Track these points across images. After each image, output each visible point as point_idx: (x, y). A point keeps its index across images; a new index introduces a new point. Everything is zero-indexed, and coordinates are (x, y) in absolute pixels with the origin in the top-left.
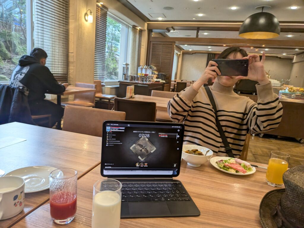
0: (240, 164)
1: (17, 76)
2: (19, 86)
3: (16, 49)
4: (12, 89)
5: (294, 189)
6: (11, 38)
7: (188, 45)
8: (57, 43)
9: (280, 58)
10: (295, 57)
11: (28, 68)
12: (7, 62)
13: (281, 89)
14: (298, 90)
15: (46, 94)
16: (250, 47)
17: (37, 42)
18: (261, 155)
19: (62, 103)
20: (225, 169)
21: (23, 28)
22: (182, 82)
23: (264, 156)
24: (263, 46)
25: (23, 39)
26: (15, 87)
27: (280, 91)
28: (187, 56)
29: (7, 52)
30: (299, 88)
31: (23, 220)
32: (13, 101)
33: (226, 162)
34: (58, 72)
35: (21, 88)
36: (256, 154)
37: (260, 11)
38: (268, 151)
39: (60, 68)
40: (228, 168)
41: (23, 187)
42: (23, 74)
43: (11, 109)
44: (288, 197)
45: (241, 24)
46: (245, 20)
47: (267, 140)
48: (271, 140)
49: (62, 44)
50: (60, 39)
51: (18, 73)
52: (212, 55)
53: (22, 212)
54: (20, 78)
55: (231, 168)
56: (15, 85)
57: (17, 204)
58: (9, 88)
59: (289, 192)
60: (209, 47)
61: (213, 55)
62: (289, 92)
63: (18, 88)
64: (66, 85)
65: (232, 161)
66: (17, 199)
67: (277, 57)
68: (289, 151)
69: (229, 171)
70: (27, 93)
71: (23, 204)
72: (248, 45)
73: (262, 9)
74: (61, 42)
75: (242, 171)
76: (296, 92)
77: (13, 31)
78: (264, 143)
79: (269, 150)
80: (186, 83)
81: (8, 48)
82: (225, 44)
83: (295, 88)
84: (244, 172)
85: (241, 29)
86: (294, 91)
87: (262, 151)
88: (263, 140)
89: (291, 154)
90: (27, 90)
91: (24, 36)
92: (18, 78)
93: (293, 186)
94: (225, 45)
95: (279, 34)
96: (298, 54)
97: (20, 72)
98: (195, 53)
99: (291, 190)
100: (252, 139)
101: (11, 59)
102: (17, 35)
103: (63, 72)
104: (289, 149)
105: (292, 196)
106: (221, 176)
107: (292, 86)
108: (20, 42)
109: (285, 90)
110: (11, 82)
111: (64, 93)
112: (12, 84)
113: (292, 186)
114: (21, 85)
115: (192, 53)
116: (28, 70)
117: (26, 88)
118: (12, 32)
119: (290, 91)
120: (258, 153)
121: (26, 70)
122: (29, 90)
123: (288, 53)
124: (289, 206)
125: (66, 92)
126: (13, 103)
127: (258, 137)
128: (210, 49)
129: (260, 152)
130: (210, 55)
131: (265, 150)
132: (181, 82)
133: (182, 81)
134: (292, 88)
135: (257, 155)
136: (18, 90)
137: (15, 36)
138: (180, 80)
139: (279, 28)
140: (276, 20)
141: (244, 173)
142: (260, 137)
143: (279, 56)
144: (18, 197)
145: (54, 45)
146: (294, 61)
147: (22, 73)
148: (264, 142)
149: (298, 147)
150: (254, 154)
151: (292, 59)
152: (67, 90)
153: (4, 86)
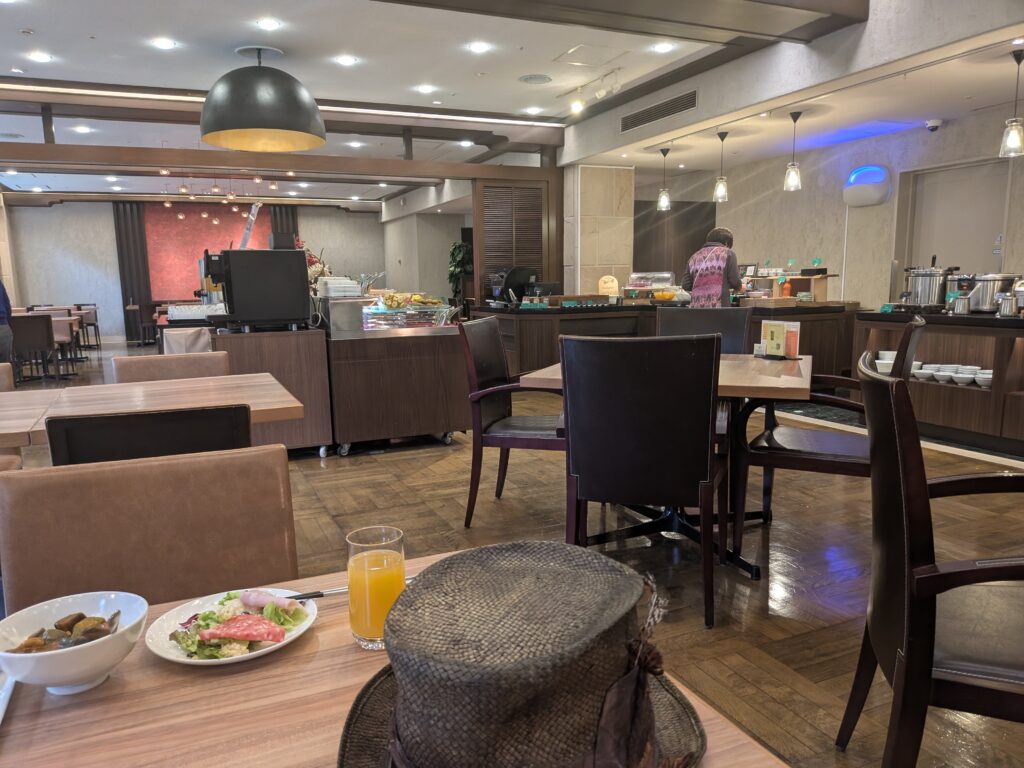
0: (261, 609)
5: (420, 674)
7: (20, 170)
9: (347, 210)
10: (384, 204)
13: (368, 303)
14: (408, 301)
16: (251, 177)
18: (357, 512)
20: (207, 652)
22: (30, 314)
23: (363, 512)
24: (291, 174)
27: (366, 310)
28: (26, 215)
30: (408, 295)
33: (208, 621)
36: (341, 512)
37: (252, 62)
38: (374, 493)
40: (218, 646)
44: (408, 707)
45: (203, 100)
46: (213, 88)
47: (363, 458)
48: (374, 456)
52: (128, 206)
55: (230, 640)
59: (409, 690)
60: (112, 179)
61: (135, 206)
62: (388, 309)
65: (231, 609)
67: (338, 207)
68: (425, 475)
69: (224, 656)
72: (244, 170)
73: (256, 55)
75: (270, 638)
76: (404, 307)
78: (355, 470)
79: (374, 490)
80: (46, 319)
82: (163, 167)
83: (399, 297)
84: (277, 637)
85: (206, 117)
86: (399, 304)
87: (356, 498)
88: (353, 464)
89: (431, 482)
93: (416, 663)
94: (164, 172)
95: (323, 137)
96: (389, 198)
98: (62, 202)
99: (414, 679)
100: (320, 468)
104: (423, 471)
105: (419, 702)
106: (196, 689)
107: (391, 292)
109: (376, 304)
113: (412, 666)
115: (47, 202)
119: (390, 307)
120: (346, 508)
123: (363, 194)
124: (418, 739)
127: (335, 457)
128: (113, 184)
129: (350, 503)
130: (121, 206)
131: (362, 492)
132: (26, 314)
133: (29, 309)
134: (391, 298)
135: (342, 515)
138: (22, 306)
139: (320, 119)
140: (305, 95)
141: (279, 641)
142: (342, 456)
143: (342, 203)
146: (385, 217)
148: (354, 467)
149: (442, 457)
150: (334, 513)
151: (377, 213)
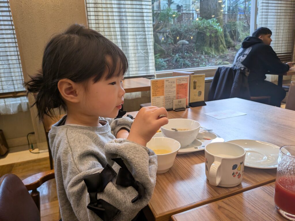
1: (239, 58)
2: (241, 68)
3: (239, 36)
4: (234, 70)
6: (235, 27)
8: (283, 20)
11: (250, 49)
12: (231, 50)
15: (266, 75)
17: (260, 23)
19: (283, 85)
21: (247, 15)
25: (246, 26)
26: (237, 68)
29: (231, 41)
31: (240, 195)
32: (234, 82)
34: (281, 51)
35: (242, 69)
39: (283, 47)
41: (243, 158)
42: (245, 56)
43: (232, 89)
49: (288, 20)
50: (286, 14)
51: (240, 55)
53: (239, 185)
54: (242, 60)
56: (237, 67)
57: (235, 174)
58: (231, 69)
63: (240, 69)
64: (290, 64)
66: (236, 169)
70: (247, 74)
71: (242, 177)
74: (287, 17)
77: (237, 20)
81: (232, 37)
90: (248, 71)
91: (247, 23)
92: (240, 60)
97: (243, 54)
101: (234, 46)
102: (241, 23)
103: (287, 51)
108: (243, 29)
110: (233, 64)
111: (287, 72)
112: (234, 66)
114: (243, 66)
116: (250, 50)
117: (247, 70)
118: (237, 22)
121: (248, 52)
122: (250, 71)
125: (290, 71)
126: (234, 84)
136: (239, 71)
137: (239, 24)
144: (238, 167)
145: (278, 23)
147: (244, 54)
152: (291, 70)
153: (227, 68)
